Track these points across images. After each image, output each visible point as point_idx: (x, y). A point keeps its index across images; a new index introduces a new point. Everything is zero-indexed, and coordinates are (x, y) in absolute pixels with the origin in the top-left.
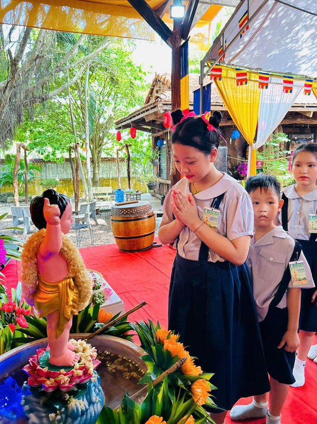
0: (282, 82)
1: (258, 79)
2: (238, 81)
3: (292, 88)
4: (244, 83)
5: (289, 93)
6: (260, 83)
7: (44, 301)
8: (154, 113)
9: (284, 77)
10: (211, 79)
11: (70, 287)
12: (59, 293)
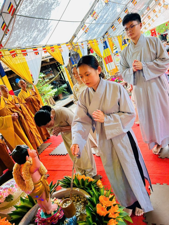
1: (21, 52)
2: (12, 55)
3: (38, 52)
4: (16, 55)
5: (38, 55)
6: (23, 54)
7: (39, 190)
9: (32, 48)
12: (43, 183)
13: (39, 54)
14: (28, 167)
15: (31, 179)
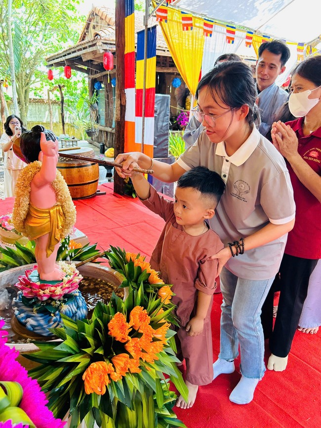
0: (225, 32)
1: (202, 25)
2: (184, 25)
3: (234, 38)
4: (190, 28)
5: (231, 44)
6: (205, 31)
7: (38, 225)
8: (92, 52)
9: (227, 26)
10: (157, 20)
11: (59, 213)
12: (50, 218)
13: (233, 42)
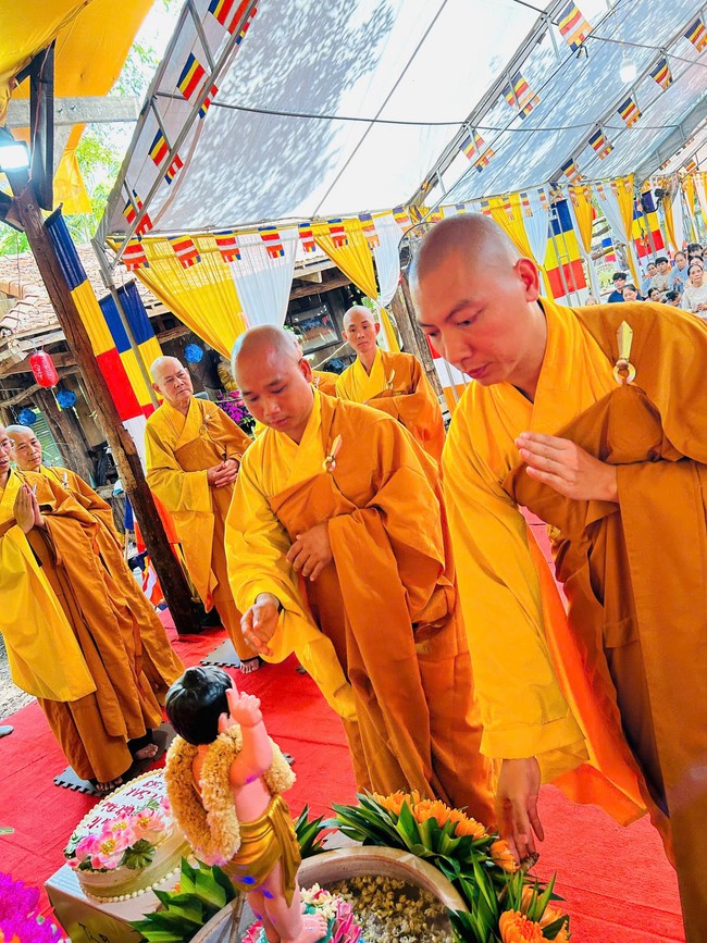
0: (260, 241)
2: (182, 259)
3: (281, 246)
4: (194, 259)
6: (223, 253)
7: (258, 856)
9: (260, 229)
10: (129, 269)
12: (274, 828)
13: (282, 254)
14: (223, 761)
15: (231, 809)
